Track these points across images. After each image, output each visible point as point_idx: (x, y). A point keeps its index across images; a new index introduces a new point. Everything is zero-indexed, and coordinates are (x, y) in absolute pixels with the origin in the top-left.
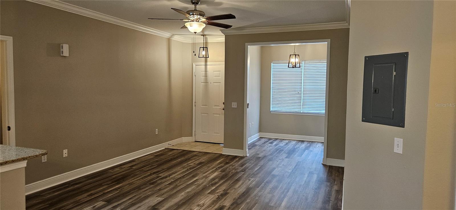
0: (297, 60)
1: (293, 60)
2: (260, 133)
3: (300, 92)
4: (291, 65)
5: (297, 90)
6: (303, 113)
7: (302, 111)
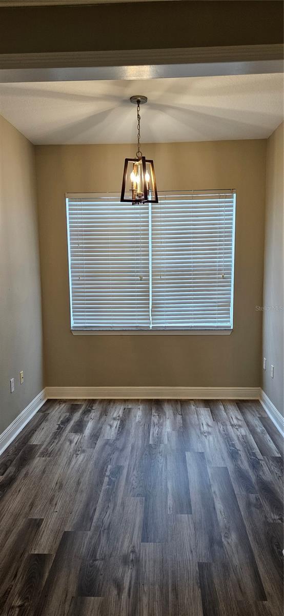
0: (148, 177)
1: (136, 178)
2: (47, 388)
3: (145, 276)
4: (128, 196)
5: (138, 272)
6: (155, 330)
7: (151, 326)
